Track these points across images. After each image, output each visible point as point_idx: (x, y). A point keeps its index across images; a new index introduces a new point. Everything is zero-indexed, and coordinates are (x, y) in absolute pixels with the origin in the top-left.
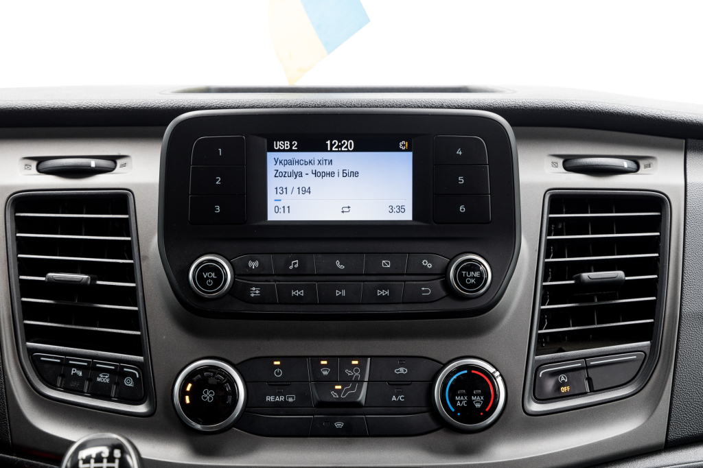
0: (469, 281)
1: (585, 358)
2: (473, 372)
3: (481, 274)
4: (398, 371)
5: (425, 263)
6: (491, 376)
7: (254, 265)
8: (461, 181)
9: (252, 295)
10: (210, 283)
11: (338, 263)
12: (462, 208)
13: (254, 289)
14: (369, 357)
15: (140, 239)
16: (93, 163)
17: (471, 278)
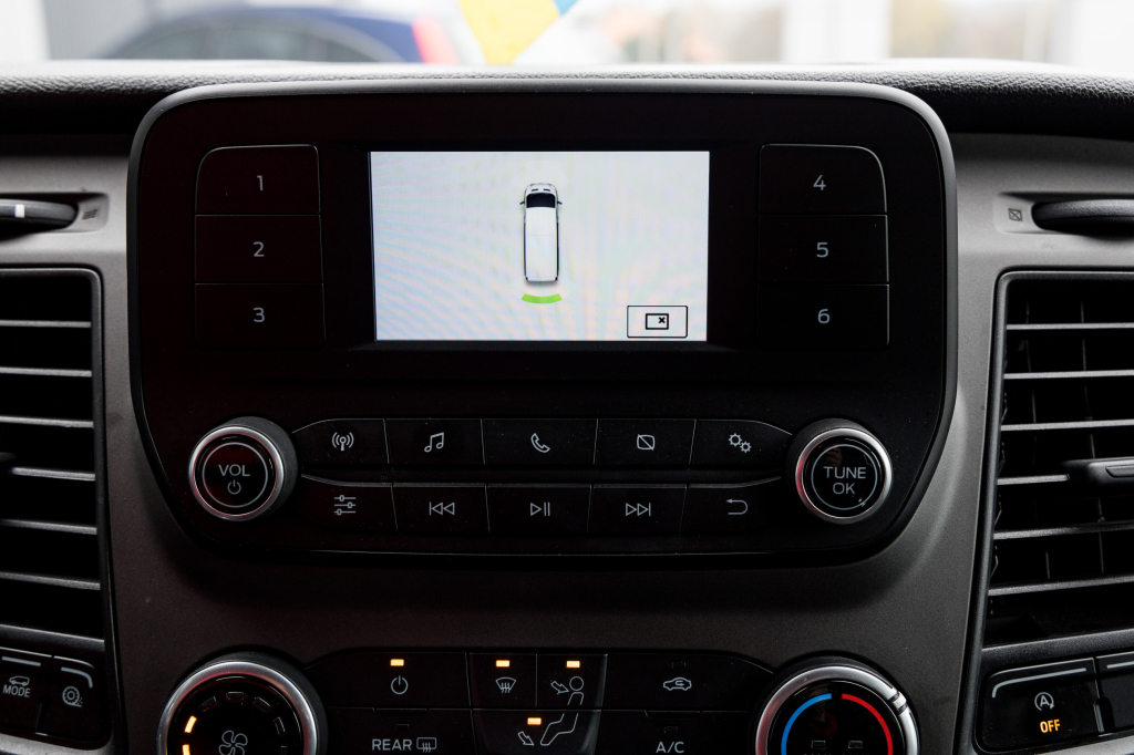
0: (839, 488)
1: (1094, 653)
2: (845, 696)
3: (870, 471)
4: (670, 685)
5: (735, 440)
6: (885, 706)
7: (343, 442)
8: (823, 252)
9: (339, 512)
10: (233, 488)
11: (535, 439)
12: (823, 316)
13: (342, 498)
14: (605, 651)
15: (107, 376)
16: (20, 209)
17: (844, 481)
